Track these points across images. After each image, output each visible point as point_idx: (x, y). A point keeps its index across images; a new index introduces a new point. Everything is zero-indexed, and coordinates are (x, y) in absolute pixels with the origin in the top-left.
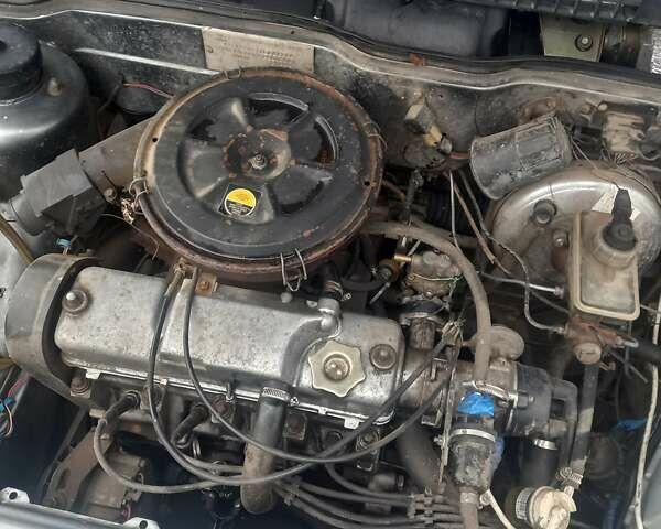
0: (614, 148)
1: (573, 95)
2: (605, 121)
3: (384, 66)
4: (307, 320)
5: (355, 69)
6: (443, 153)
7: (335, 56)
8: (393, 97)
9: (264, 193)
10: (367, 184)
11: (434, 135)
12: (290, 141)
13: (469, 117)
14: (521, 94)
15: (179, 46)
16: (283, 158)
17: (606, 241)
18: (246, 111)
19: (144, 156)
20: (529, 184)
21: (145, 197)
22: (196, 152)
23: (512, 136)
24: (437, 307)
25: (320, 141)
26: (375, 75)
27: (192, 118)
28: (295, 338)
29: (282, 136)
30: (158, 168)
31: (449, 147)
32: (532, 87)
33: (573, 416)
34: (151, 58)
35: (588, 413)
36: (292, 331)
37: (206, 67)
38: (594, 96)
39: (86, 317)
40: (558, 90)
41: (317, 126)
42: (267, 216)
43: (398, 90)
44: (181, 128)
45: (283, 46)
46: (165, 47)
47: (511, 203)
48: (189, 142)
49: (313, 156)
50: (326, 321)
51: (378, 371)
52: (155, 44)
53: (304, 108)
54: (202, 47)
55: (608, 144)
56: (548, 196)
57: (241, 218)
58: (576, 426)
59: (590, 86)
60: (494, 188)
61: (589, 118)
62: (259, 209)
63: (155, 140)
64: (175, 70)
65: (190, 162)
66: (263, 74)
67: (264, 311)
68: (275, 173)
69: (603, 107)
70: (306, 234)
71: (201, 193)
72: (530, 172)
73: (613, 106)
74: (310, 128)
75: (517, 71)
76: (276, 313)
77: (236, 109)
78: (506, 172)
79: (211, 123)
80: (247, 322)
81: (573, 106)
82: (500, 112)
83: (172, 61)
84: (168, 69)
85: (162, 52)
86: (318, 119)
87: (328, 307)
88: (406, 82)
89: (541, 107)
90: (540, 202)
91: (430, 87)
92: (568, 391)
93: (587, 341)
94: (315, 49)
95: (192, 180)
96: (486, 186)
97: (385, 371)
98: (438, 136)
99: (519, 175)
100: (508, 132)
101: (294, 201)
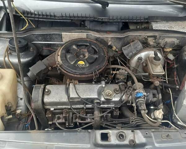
0: (151, 44)
1: (140, 36)
2: (147, 40)
3: (102, 35)
4: (100, 85)
5: (96, 37)
6: (117, 52)
7: (91, 35)
8: (105, 41)
9: (86, 61)
10: (106, 57)
11: (114, 48)
12: (88, 51)
13: (121, 43)
14: (130, 37)
15: (56, 38)
16: (87, 55)
17: (155, 60)
18: (77, 47)
19: (57, 59)
20: (136, 54)
21: (60, 66)
22: (69, 56)
23: (130, 45)
24: (124, 81)
25: (94, 50)
26: (101, 37)
27: (66, 50)
28: (98, 89)
29: (86, 50)
30: (62, 60)
31: (117, 50)
32: (132, 35)
33: (157, 96)
34: (50, 42)
35: (160, 95)
36: (98, 88)
37: (62, 42)
38: (144, 35)
39: (50, 95)
40: (137, 35)
41: (92, 47)
42: (87, 65)
43: (105, 40)
44: (64, 52)
45: (80, 34)
46: (53, 39)
47: (133, 59)
48: (67, 54)
49: (93, 53)
50: (104, 86)
51: (117, 94)
52: (51, 39)
53: (88, 44)
54: (62, 38)
55: (149, 43)
56: (140, 56)
57: (82, 67)
58: (159, 98)
59: (143, 33)
60: (129, 56)
61: (144, 40)
62: (85, 64)
63: (59, 55)
64: (55, 44)
65: (68, 58)
66: (78, 40)
67: (90, 85)
68: (86, 58)
69: (146, 37)
70: (97, 67)
71: (72, 63)
72: (136, 51)
73: (148, 37)
74: (91, 48)
75: (128, 32)
76: (93, 85)
77: (74, 47)
78: (131, 52)
79: (70, 50)
80: (88, 88)
81: (140, 38)
82: (126, 41)
83: (55, 42)
84: (54, 44)
85: (52, 40)
86: (92, 46)
87: (103, 83)
88: (107, 38)
89: (134, 39)
90: (139, 57)
91: (112, 38)
92: (155, 92)
93: (156, 81)
94: (87, 34)
95: (69, 61)
96: (127, 56)
97: (118, 93)
98: (115, 48)
99: (134, 52)
100: (129, 45)
101: (92, 62)
